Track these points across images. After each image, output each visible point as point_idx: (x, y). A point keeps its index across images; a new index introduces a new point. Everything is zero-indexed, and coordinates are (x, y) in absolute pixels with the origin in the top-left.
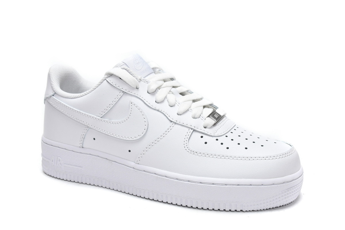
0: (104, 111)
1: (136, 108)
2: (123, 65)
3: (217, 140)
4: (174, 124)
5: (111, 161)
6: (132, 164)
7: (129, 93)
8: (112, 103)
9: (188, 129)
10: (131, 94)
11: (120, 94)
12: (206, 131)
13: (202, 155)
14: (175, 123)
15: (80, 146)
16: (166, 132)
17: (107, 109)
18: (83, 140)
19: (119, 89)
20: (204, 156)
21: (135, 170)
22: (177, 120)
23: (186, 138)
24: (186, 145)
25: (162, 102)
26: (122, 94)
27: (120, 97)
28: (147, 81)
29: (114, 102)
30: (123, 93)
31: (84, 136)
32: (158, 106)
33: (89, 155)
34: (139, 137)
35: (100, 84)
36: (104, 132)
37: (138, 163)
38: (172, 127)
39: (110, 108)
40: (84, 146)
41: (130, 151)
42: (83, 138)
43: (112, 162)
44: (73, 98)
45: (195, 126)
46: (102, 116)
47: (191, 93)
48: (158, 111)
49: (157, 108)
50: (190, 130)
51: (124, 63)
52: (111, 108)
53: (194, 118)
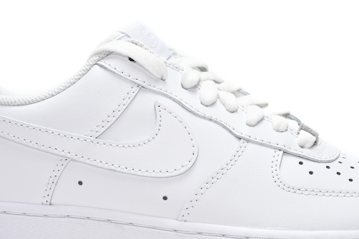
0: (103, 124)
1: (170, 114)
2: (123, 37)
3: (328, 167)
4: (246, 143)
5: (121, 225)
6: (173, 224)
7: (150, 87)
8: (120, 108)
9: (273, 150)
10: (154, 89)
11: (133, 90)
12: (305, 152)
13: (310, 192)
14: (248, 141)
15: (45, 202)
16: (235, 158)
17: (109, 119)
18: (52, 189)
19: (131, 79)
20: (314, 195)
21: (180, 234)
22: (249, 135)
23: (274, 166)
24: (276, 177)
25: (213, 104)
26: (136, 89)
27: (133, 96)
28: (177, 66)
29: (122, 106)
30: (138, 89)
31: (56, 178)
32: (208, 112)
33: (67, 219)
34: (183, 170)
35: (84, 73)
36: (106, 166)
37: (184, 218)
38: (243, 149)
39: (115, 119)
40: (52, 202)
41: (165, 198)
42: (55, 182)
43: (125, 226)
44: (22, 105)
45: (285, 145)
46: (98, 134)
47: (245, 95)
48: (211, 120)
49: (208, 115)
50: (278, 152)
51: (124, 35)
52: (117, 117)
53: (278, 131)
